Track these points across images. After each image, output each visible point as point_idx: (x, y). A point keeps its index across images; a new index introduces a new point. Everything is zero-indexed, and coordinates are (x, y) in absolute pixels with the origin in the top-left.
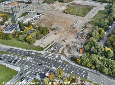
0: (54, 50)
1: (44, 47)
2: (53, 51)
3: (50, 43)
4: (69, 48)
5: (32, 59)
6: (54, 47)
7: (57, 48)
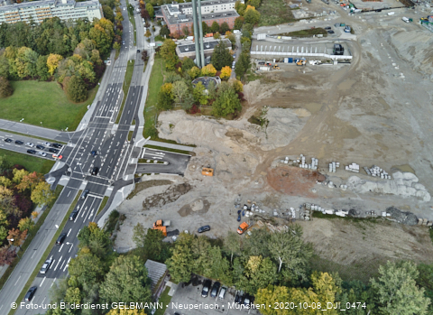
0: (156, 161)
1: (161, 135)
2: (148, 161)
3: (184, 142)
4: (172, 195)
5: (113, 133)
6: (167, 158)
7: (165, 163)
